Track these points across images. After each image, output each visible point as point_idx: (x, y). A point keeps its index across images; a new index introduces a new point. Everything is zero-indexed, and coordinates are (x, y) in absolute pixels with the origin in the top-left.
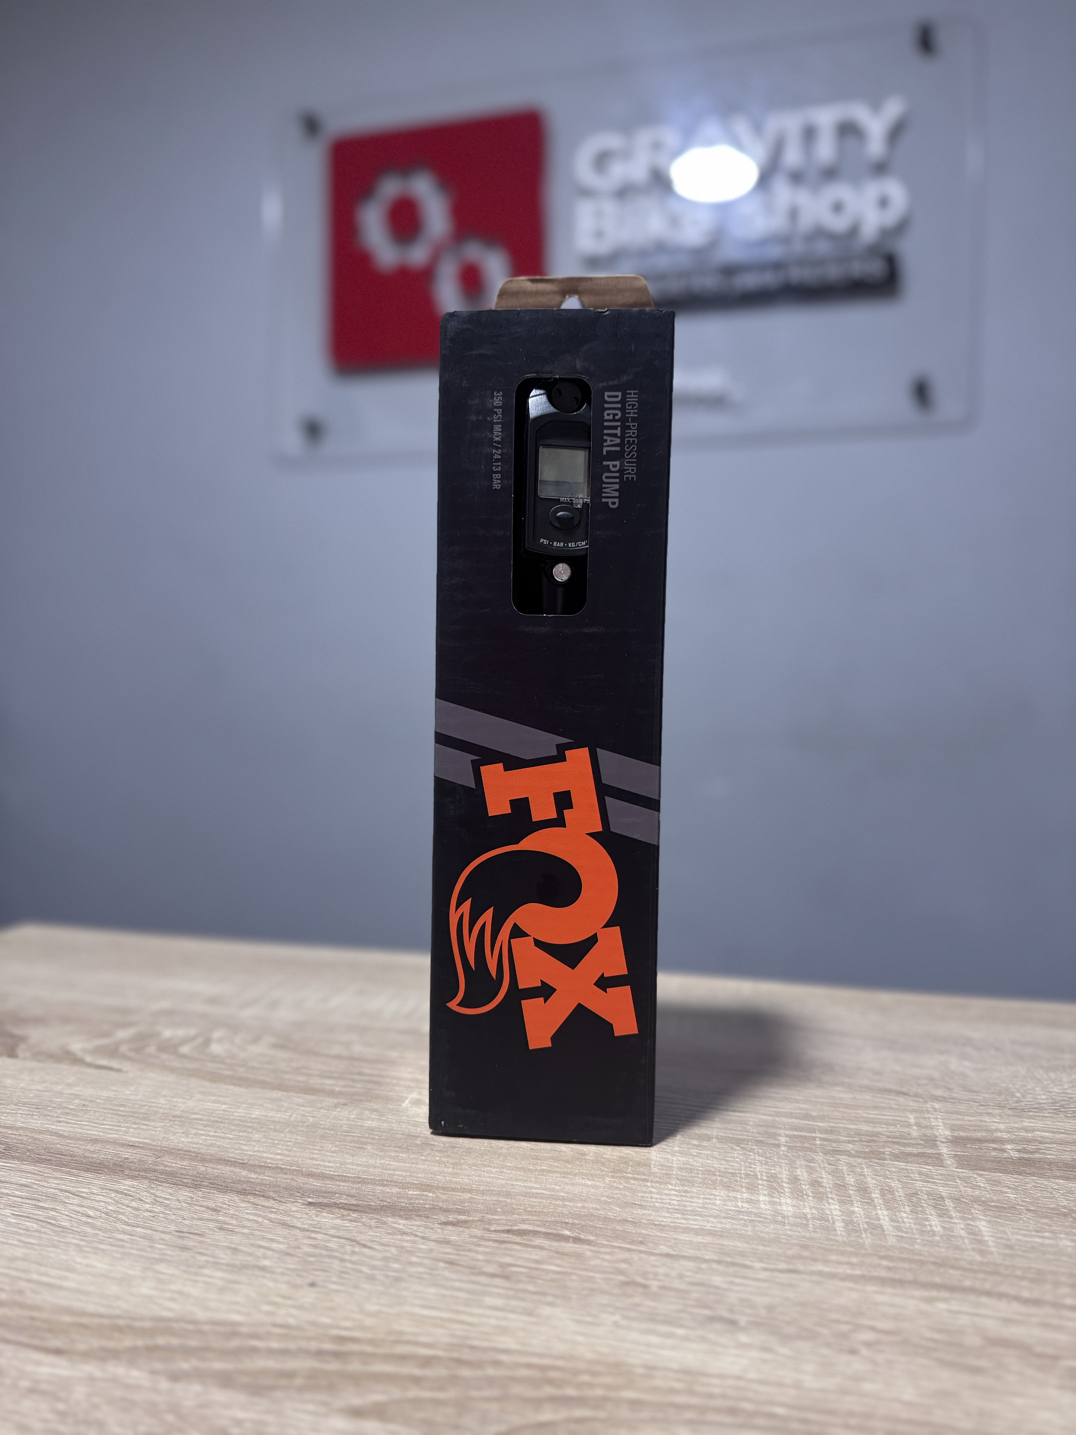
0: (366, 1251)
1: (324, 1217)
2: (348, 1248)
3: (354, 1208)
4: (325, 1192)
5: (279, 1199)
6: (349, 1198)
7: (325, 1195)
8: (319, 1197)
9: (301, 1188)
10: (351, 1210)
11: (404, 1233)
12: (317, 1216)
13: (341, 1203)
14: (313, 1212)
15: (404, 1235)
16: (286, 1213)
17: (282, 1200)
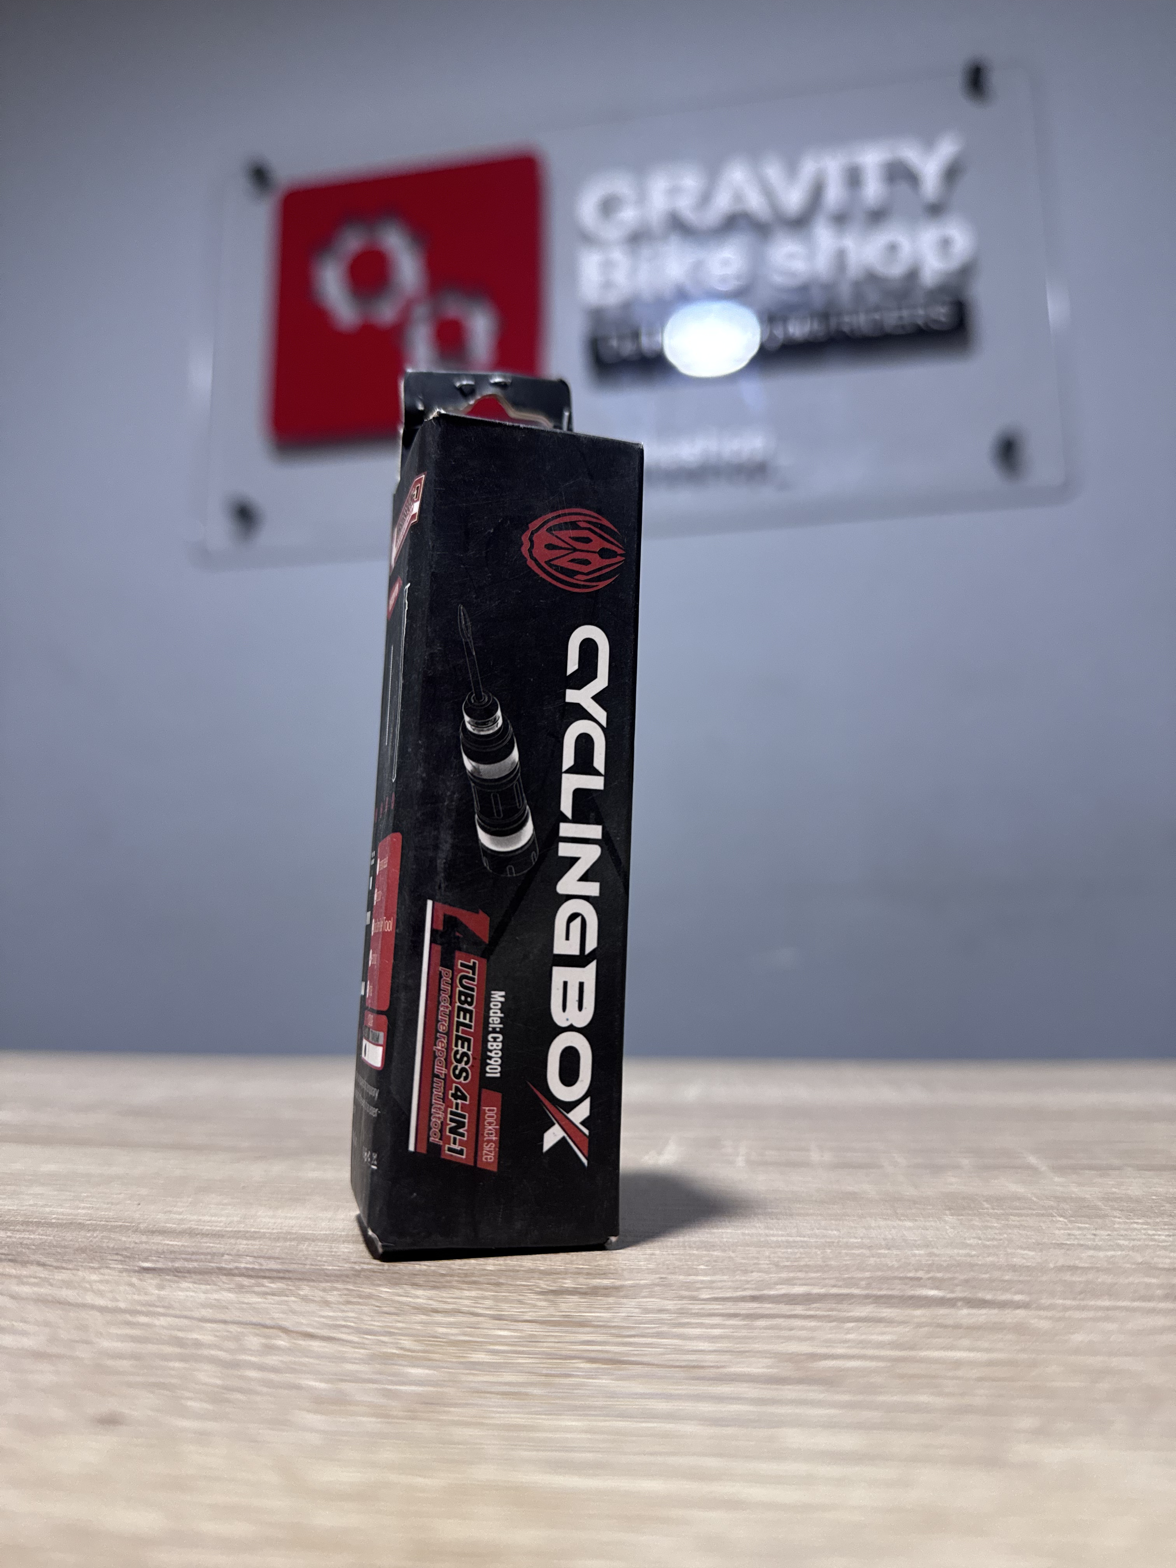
0: (315, 1345)
1: (182, 1290)
2: (254, 1341)
3: (275, 1274)
4: (193, 1253)
5: (55, 1264)
6: (262, 1261)
7: (194, 1257)
8: (173, 1260)
9: (126, 1249)
10: (265, 1277)
11: (436, 1311)
12: (161, 1287)
13: (237, 1268)
14: (150, 1283)
15: (435, 1314)
16: (68, 1284)
17: (64, 1265)
